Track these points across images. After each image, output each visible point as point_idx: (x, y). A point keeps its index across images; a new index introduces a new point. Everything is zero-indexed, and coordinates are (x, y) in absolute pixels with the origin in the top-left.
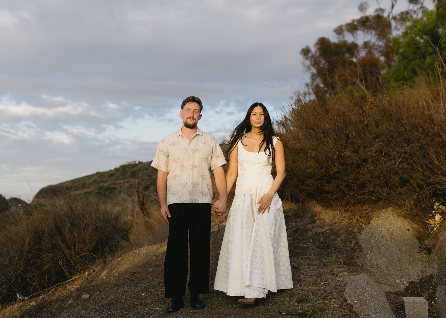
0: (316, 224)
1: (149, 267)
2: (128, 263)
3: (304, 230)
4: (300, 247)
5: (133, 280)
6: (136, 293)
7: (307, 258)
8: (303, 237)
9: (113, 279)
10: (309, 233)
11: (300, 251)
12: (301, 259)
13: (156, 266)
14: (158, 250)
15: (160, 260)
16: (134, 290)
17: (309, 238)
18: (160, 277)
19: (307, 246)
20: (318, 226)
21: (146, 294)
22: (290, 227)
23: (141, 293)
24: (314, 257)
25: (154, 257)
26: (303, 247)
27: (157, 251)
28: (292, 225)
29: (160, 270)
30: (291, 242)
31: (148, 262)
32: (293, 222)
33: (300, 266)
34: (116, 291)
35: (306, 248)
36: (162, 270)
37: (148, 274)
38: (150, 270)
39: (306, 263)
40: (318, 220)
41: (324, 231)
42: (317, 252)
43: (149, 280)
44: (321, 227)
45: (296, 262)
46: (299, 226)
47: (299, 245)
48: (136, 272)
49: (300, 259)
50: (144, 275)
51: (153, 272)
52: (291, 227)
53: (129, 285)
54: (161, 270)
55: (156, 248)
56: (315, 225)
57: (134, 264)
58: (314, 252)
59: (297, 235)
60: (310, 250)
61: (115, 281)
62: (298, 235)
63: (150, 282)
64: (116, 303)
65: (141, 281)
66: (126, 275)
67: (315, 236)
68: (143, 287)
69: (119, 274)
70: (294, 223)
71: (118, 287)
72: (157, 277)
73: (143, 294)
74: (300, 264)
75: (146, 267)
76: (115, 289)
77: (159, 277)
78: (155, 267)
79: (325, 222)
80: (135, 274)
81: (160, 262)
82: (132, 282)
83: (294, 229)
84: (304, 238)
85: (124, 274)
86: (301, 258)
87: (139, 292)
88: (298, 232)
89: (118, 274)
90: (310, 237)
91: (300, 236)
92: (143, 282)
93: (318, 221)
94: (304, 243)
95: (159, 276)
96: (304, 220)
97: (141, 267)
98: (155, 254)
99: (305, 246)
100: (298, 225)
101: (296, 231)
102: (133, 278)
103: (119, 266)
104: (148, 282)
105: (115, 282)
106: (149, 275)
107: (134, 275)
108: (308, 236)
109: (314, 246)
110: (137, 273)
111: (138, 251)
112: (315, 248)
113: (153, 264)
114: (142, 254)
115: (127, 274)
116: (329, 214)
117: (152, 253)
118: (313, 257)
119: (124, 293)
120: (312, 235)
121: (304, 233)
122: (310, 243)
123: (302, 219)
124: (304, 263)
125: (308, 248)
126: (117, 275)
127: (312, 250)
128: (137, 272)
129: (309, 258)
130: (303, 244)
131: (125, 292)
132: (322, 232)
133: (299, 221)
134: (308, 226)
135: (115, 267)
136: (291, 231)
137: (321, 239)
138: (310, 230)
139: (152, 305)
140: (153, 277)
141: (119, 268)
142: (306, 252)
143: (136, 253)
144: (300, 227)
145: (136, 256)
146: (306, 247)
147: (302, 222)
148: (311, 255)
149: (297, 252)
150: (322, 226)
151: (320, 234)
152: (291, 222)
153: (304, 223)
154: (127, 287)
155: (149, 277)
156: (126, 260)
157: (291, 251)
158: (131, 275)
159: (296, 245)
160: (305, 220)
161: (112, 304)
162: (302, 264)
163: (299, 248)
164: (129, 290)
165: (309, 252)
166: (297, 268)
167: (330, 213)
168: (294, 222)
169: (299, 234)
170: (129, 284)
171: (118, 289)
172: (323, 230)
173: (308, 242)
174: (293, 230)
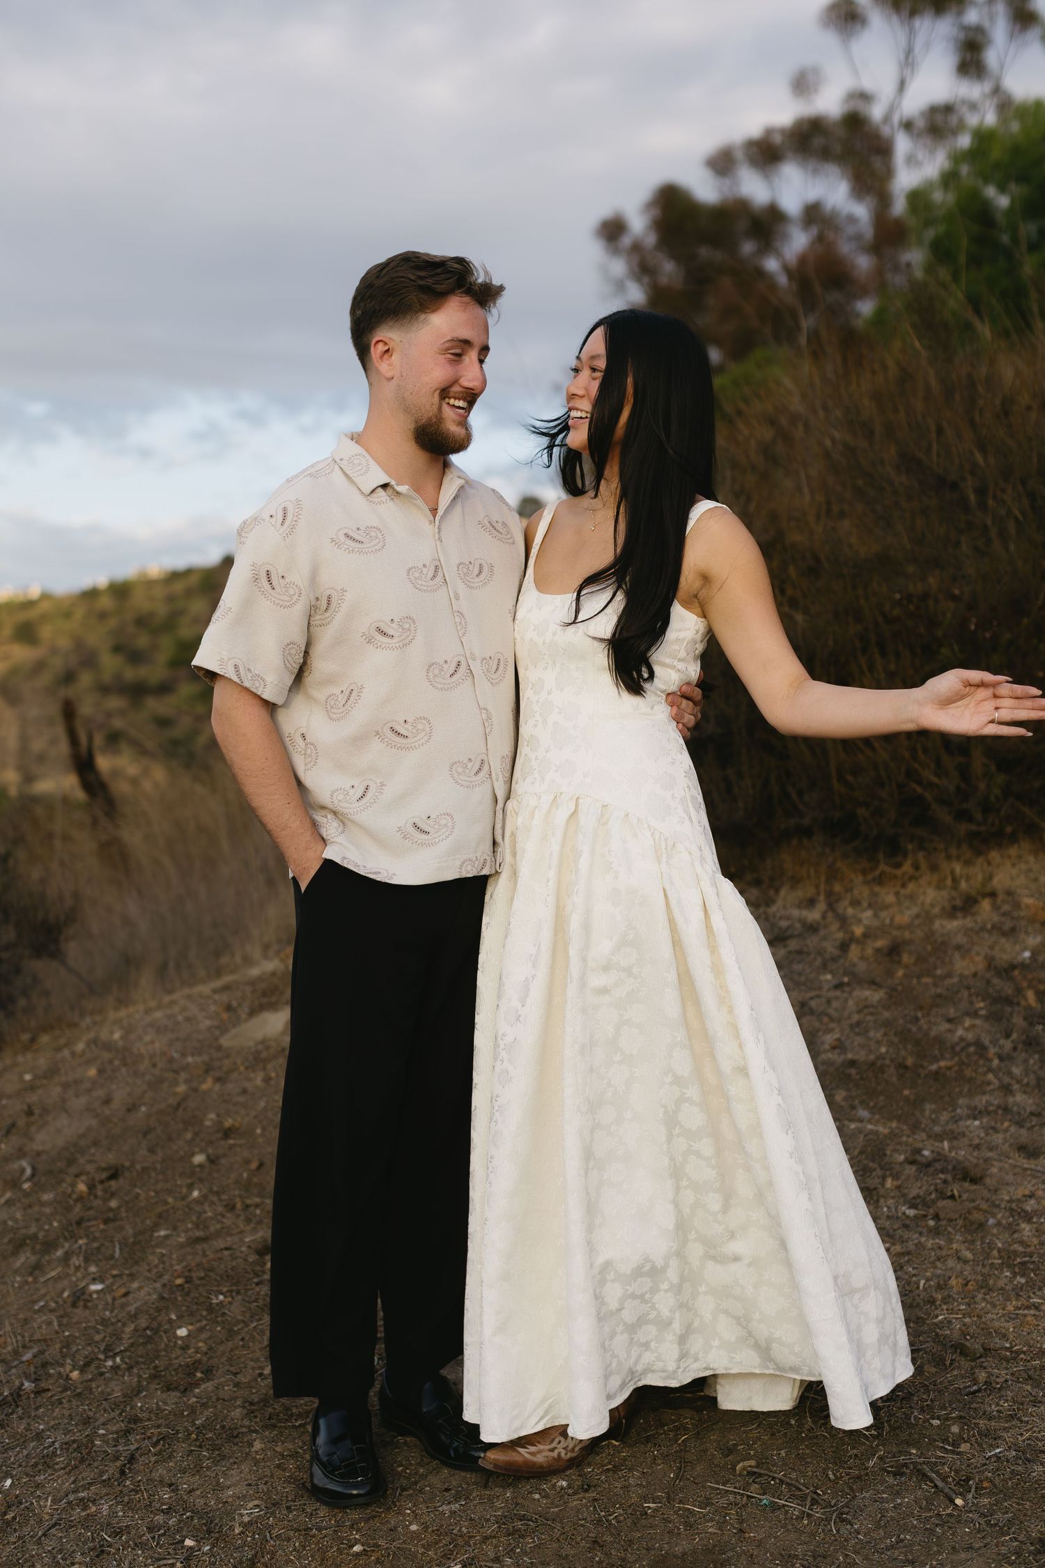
0: (979, 919)
1: (189, 1136)
2: (79, 1103)
3: (929, 948)
4: (939, 1040)
5: (110, 1219)
6: (143, 1322)
7: (999, 1107)
8: (935, 985)
9: (8, 1195)
10: (962, 966)
11: (949, 1068)
12: (975, 1119)
13: (227, 1133)
14: (217, 1033)
15: (241, 1099)
16: (126, 1295)
17: (965, 993)
18: (257, 1206)
19: (970, 1036)
20: (994, 927)
21: (201, 1330)
22: (858, 931)
23: (170, 1321)
24: (1031, 1101)
25: (210, 1081)
26: (957, 1044)
27: (216, 1039)
28: (865, 922)
29: (248, 1162)
30: (886, 1014)
31: (179, 1105)
32: (865, 904)
33: (986, 1160)
34: (27, 1282)
35: (972, 1049)
36: (261, 1165)
37: (191, 1187)
38: (199, 1159)
39: (1005, 1140)
40: (984, 895)
41: (1027, 954)
42: (1034, 1072)
43: (197, 1226)
44: (1004, 934)
45: (952, 1132)
46: (900, 927)
47: (933, 1034)
48: (123, 1166)
49: (969, 1117)
50: (169, 1192)
51: (216, 1175)
52: (866, 935)
53: (95, 1245)
54: (254, 1165)
55: (208, 1023)
56: (976, 922)
57: (107, 1112)
58: (1016, 1071)
59: (900, 973)
60: (996, 1062)
61: (18, 1215)
62: (906, 976)
63: (205, 1239)
64: (38, 1393)
65: (156, 1227)
66: (73, 1185)
67: (988, 982)
68: (179, 1281)
69: (34, 1168)
70: (869, 913)
71: (34, 1253)
72: (239, 1206)
73: (182, 1332)
74: (977, 1147)
75: (170, 1139)
76: (18, 1264)
77: (247, 1206)
78: (222, 1143)
79: (1017, 906)
80: (121, 1180)
81: (243, 1112)
82: (111, 1225)
83: (880, 943)
84: (939, 991)
85: (61, 1171)
86: (969, 1107)
87: (158, 1310)
88: (906, 958)
89: (29, 1171)
90: (968, 988)
91: (919, 977)
92: (166, 1237)
93: (986, 905)
94: (950, 1021)
95: (248, 1202)
96: (911, 897)
97: (145, 1134)
98: (205, 1057)
99: (962, 1039)
100: (892, 919)
101: (894, 951)
102: (113, 1204)
103: (32, 1119)
104: (198, 1240)
105: (16, 1221)
106: (196, 1194)
107: (113, 1183)
108: (956, 980)
109: (1008, 1036)
110: (127, 1174)
111: (117, 1036)
112: (1015, 1049)
113: (208, 1123)
114: (146, 1061)
115: (77, 1176)
116: (1023, 866)
117: (193, 1055)
118: (1021, 1100)
119: (74, 1305)
120: (975, 975)
121: (935, 968)
122: (978, 1022)
123: (902, 891)
124: (998, 1138)
125: (981, 1047)
126: (23, 1170)
127: (1001, 1059)
128: (127, 1164)
129: (1006, 1109)
130: (947, 1026)
131: (80, 1297)
132: (1020, 959)
133: (890, 898)
134: (943, 927)
135: (13, 1125)
136: (869, 951)
137: (1026, 999)
138: (958, 947)
139: (258, 1445)
140: (220, 1209)
141: (33, 1129)
142: (976, 1071)
143: (108, 1046)
144: (907, 935)
145: (111, 1062)
146: (969, 1045)
147: (908, 908)
148: (1007, 1089)
149: (937, 1073)
150: (1008, 925)
151: (1016, 972)
152: (856, 903)
153: (915, 910)
154: (87, 1260)
155: (196, 1201)
156: (66, 1086)
157: (906, 1067)
158: (102, 1182)
159: (914, 1029)
160: (922, 898)
161: (17, 1394)
162: (991, 1149)
163: (937, 1052)
164: (97, 1292)
165: (990, 1070)
166: (981, 1178)
167: (1027, 862)
168: (870, 906)
169: (906, 966)
170: (95, 1239)
171: (37, 1268)
172: (1025, 949)
173: (967, 1014)
174: (878, 950)
